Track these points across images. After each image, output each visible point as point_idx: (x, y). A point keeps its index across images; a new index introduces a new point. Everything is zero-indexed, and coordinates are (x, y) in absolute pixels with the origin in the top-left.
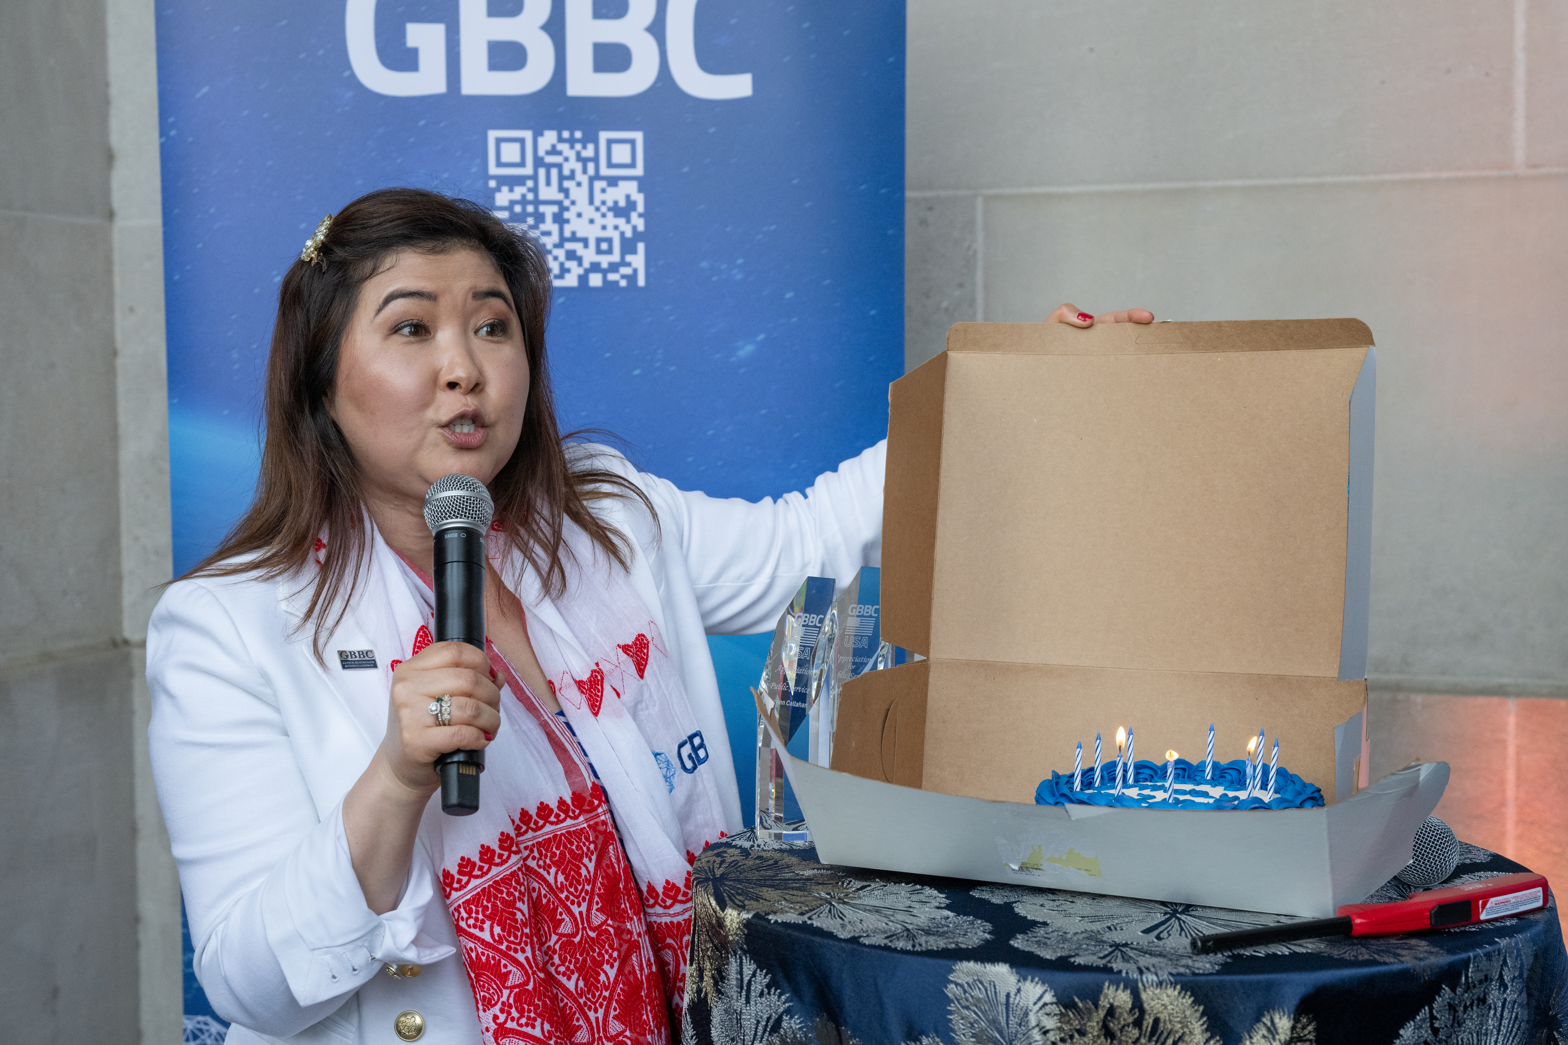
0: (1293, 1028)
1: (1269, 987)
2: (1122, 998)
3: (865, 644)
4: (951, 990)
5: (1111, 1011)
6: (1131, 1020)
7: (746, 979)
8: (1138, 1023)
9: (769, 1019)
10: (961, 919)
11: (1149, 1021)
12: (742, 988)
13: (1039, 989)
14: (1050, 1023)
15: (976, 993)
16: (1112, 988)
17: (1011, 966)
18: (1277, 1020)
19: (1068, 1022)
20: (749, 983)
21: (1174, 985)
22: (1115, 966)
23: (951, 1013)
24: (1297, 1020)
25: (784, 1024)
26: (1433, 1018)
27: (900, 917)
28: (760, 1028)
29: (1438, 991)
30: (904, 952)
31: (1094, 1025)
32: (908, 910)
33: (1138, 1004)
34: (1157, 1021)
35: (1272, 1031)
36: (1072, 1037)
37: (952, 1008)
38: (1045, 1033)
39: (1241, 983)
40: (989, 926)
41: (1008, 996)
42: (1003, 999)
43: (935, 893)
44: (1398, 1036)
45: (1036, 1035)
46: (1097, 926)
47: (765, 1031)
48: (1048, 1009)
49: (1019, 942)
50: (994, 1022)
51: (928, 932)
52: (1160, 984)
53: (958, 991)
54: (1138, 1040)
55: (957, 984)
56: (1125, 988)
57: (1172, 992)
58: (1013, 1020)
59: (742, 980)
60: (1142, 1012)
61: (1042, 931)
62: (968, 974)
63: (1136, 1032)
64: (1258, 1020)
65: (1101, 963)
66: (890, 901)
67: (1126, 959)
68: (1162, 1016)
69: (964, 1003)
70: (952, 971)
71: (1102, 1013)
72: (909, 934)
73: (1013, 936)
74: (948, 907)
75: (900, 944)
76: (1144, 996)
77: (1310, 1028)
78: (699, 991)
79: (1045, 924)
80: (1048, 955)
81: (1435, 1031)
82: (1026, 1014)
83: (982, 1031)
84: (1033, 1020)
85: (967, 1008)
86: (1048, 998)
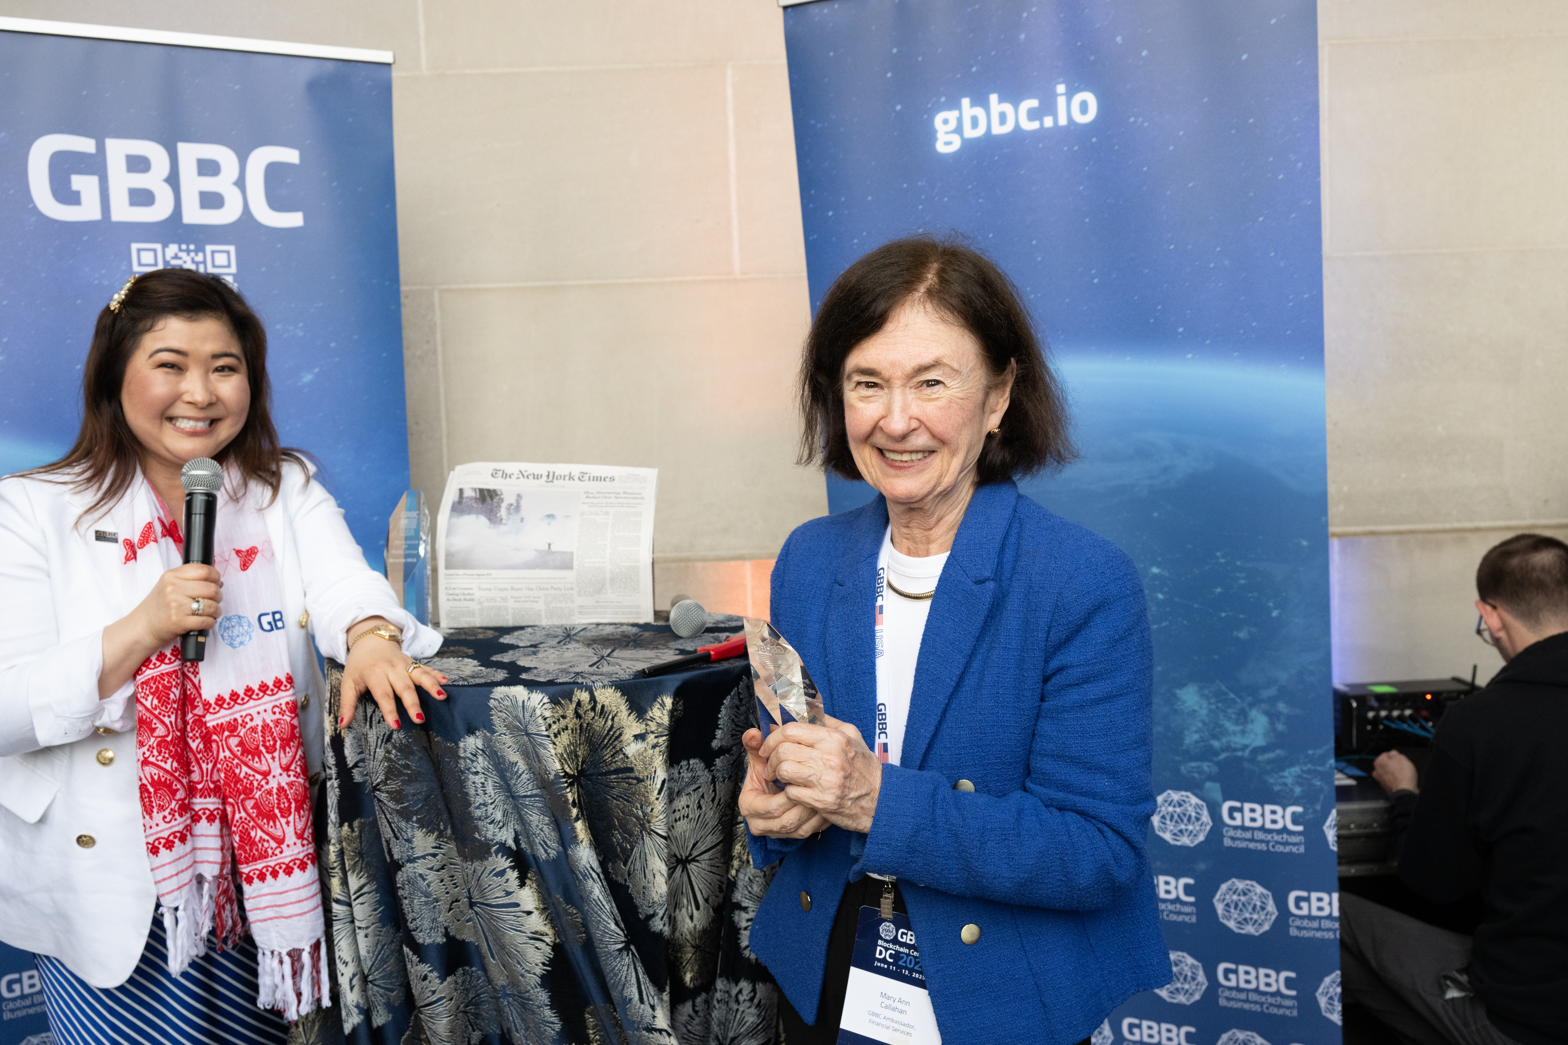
0: (673, 703)
1: (659, 683)
2: (584, 696)
3: (412, 533)
4: (492, 703)
5: (579, 704)
6: (590, 707)
7: (369, 716)
8: (593, 709)
9: (384, 735)
10: (489, 670)
11: (599, 707)
12: (366, 720)
13: (540, 696)
14: (548, 714)
15: (506, 703)
16: (579, 691)
17: (525, 686)
18: (664, 699)
19: (557, 712)
20: (371, 717)
21: (611, 686)
22: (580, 680)
23: (492, 715)
24: (674, 699)
25: (395, 736)
26: (739, 693)
27: (456, 672)
28: (380, 741)
29: (741, 679)
30: (463, 686)
31: (570, 712)
32: (458, 669)
33: (593, 699)
34: (603, 706)
35: (663, 705)
36: (559, 720)
37: (493, 712)
38: (545, 719)
39: (645, 682)
40: (505, 671)
41: (523, 702)
42: (521, 704)
43: (471, 660)
44: (723, 704)
45: (540, 720)
46: (564, 667)
47: (382, 742)
48: (546, 706)
49: (524, 676)
50: (516, 717)
51: (473, 677)
52: (604, 687)
53: (496, 703)
54: (594, 718)
55: (495, 699)
56: (586, 690)
57: (610, 691)
58: (527, 715)
59: (366, 716)
60: (595, 702)
61: (535, 671)
62: (501, 693)
63: (593, 714)
64: (655, 701)
65: (572, 681)
66: (446, 666)
67: (583, 677)
68: (606, 703)
69: (499, 709)
70: (492, 692)
71: (574, 705)
72: (464, 679)
73: (520, 674)
74: (480, 666)
75: (460, 683)
76: (596, 694)
77: (681, 703)
78: (336, 729)
79: (536, 668)
80: (542, 680)
81: (741, 700)
82: (534, 710)
83: (510, 723)
84: (538, 712)
85: (501, 711)
86: (546, 700)
